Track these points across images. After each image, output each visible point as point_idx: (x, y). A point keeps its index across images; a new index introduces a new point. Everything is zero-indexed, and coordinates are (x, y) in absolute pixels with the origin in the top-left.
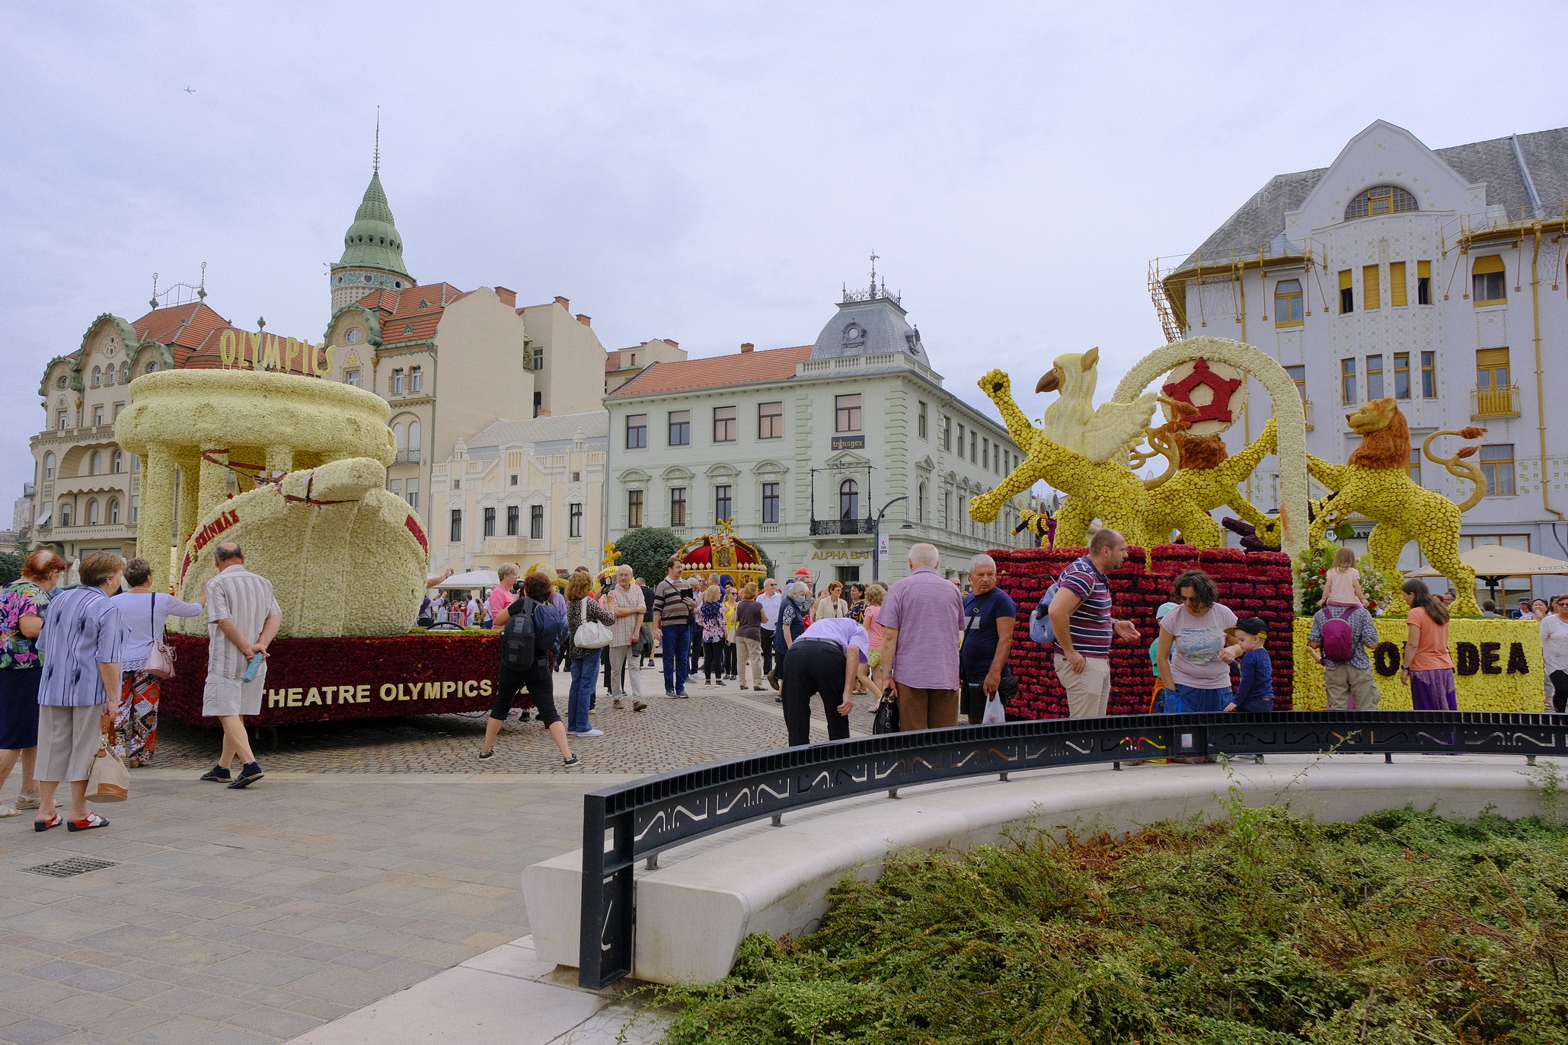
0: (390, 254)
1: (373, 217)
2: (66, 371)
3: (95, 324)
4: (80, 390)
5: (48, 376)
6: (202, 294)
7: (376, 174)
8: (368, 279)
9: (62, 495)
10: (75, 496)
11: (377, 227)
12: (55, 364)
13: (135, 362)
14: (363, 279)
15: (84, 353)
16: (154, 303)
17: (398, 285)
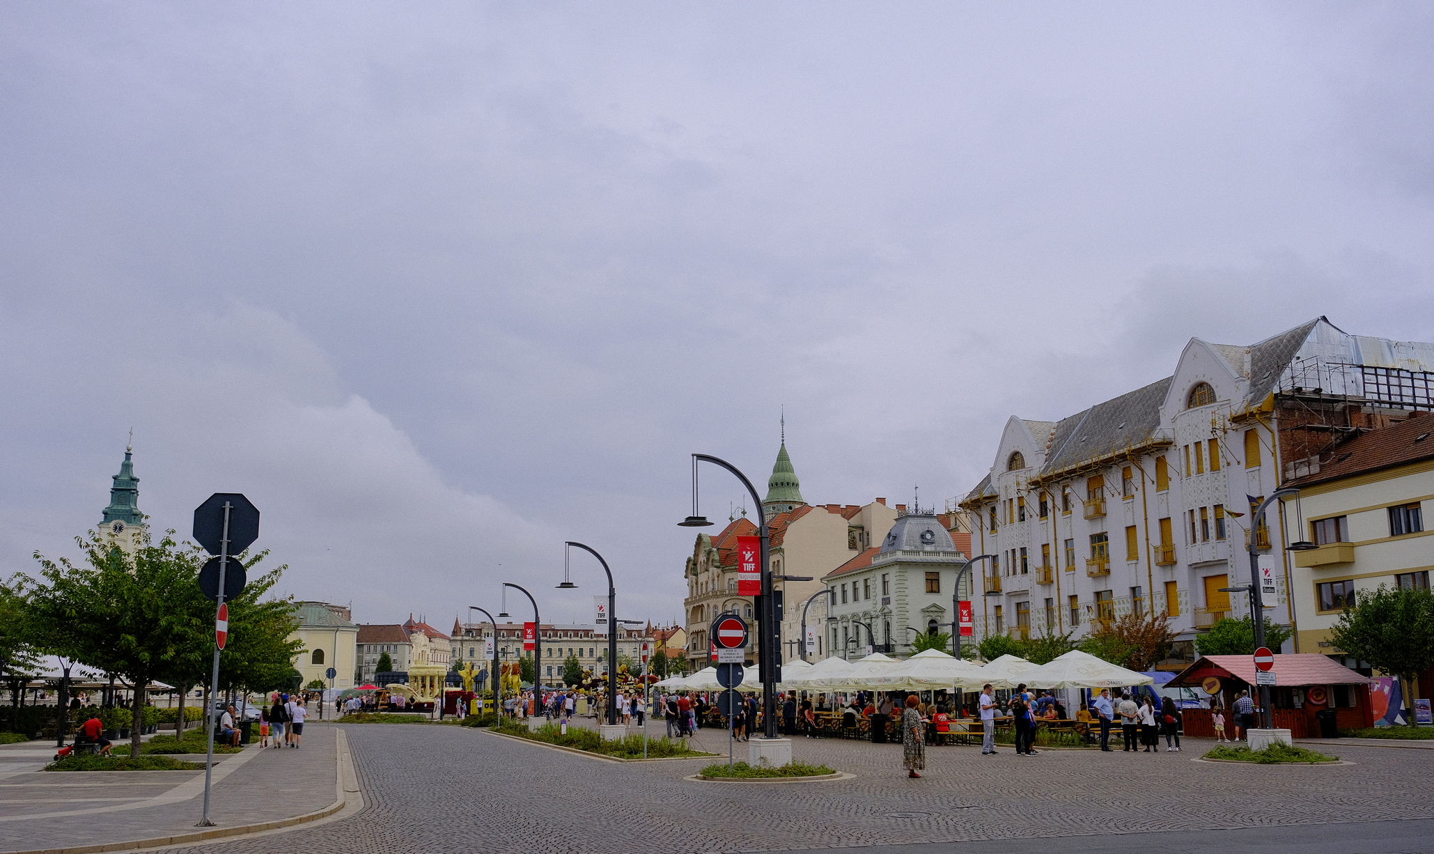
0: (787, 490)
1: (779, 471)
2: (691, 565)
3: (697, 539)
4: (696, 575)
5: (687, 567)
6: (744, 513)
7: (783, 444)
8: (774, 508)
9: (692, 634)
10: (697, 633)
11: (786, 476)
12: (689, 561)
13: (708, 559)
14: (771, 509)
15: (696, 555)
16: (731, 519)
17: (790, 508)
